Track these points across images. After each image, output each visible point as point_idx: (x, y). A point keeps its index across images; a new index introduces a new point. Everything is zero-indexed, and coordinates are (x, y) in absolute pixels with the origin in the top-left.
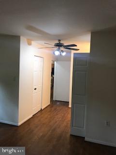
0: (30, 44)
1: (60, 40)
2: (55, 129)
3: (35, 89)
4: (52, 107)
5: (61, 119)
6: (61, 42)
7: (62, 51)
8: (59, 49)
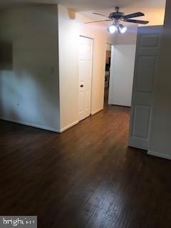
0: (72, 17)
1: (117, 8)
2: (107, 139)
3: (82, 86)
4: (106, 112)
5: (116, 127)
6: (120, 11)
7: (121, 26)
8: (116, 22)
